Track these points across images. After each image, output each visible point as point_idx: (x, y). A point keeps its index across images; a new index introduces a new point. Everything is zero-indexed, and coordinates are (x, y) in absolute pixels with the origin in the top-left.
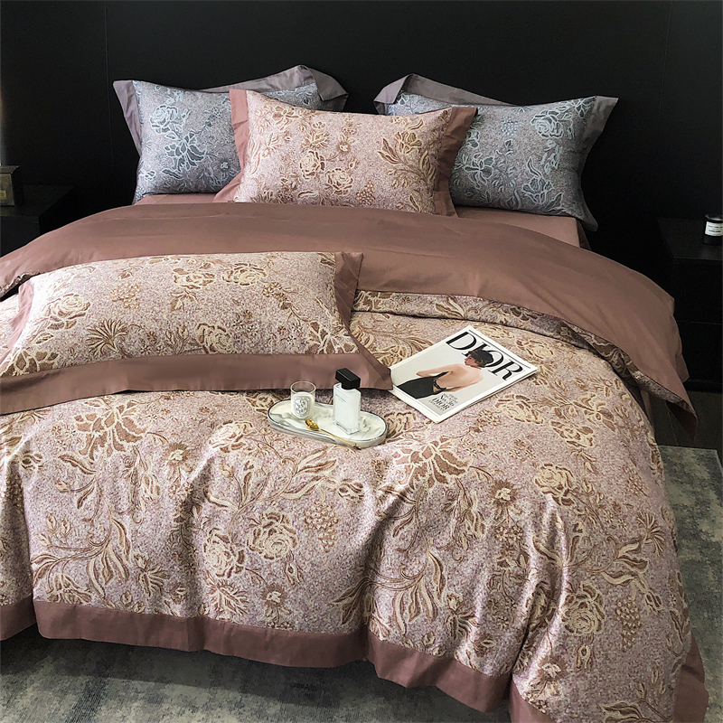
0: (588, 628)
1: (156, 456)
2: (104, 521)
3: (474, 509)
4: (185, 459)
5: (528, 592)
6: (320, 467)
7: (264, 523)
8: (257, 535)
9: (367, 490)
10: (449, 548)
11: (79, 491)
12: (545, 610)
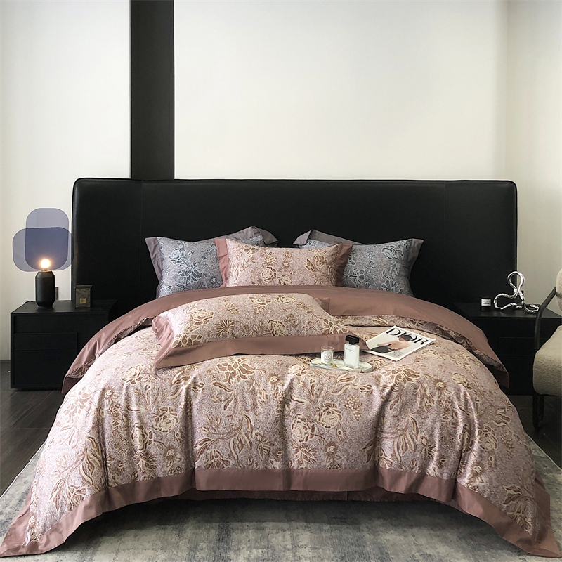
0: (491, 447)
1: (264, 380)
2: (238, 416)
3: (428, 393)
4: (278, 380)
5: (460, 431)
6: (348, 379)
7: (324, 409)
8: (320, 416)
9: (374, 387)
10: (418, 412)
11: (224, 401)
12: (468, 440)
